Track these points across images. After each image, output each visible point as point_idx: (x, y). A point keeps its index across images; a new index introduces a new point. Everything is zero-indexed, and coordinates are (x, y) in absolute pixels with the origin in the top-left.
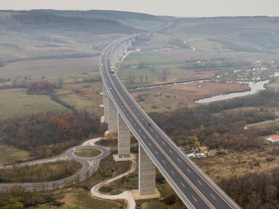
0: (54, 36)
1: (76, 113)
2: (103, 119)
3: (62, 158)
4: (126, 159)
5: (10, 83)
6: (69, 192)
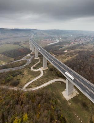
0: (19, 33)
1: (24, 48)
2: (30, 49)
3: (22, 59)
5: (10, 43)
6: (26, 70)
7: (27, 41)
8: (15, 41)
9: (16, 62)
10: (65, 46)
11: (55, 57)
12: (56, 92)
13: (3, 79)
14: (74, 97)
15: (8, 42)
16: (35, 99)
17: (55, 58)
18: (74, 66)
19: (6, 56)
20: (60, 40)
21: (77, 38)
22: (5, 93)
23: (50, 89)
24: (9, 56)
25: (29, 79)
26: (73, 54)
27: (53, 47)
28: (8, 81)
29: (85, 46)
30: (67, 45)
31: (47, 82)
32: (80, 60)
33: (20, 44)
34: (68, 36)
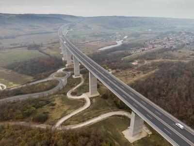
0: (36, 25)
1: (51, 57)
2: (63, 59)
3: (49, 79)
4: (79, 77)
6: (57, 97)
7: (55, 43)
8: (31, 42)
9: (37, 84)
10: (135, 53)
11: (113, 74)
12: (113, 131)
13: (19, 111)
14: (142, 139)
15: (16, 44)
16: (77, 141)
17: (113, 76)
18: (147, 91)
19: (15, 73)
20: (125, 40)
21: (162, 35)
22: (27, 132)
23: (103, 127)
24: (22, 73)
25: (65, 112)
26: (148, 69)
27: (109, 54)
28: (28, 115)
29: (175, 54)
30: (138, 51)
31: (97, 116)
32: (162, 81)
33: (42, 48)
34: (142, 32)
